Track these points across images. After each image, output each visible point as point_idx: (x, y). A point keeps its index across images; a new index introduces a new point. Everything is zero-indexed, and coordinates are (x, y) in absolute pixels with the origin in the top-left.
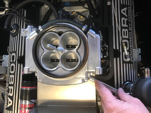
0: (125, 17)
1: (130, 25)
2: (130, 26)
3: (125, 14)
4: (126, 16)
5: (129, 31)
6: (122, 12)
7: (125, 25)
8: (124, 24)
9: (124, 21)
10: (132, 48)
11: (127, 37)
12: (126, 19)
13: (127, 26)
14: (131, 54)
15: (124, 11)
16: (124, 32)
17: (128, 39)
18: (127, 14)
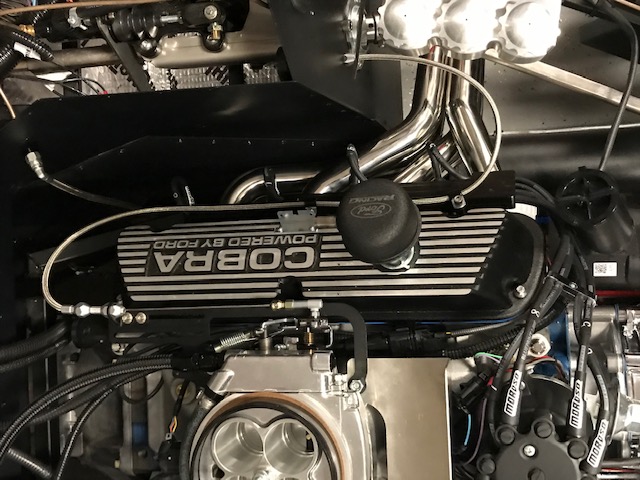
0: (184, 259)
1: (208, 243)
3: (174, 259)
5: (226, 247)
6: (167, 269)
7: (207, 258)
9: (194, 263)
12: (190, 254)
13: (210, 253)
14: (295, 242)
15: (167, 262)
16: (227, 264)
17: (250, 249)
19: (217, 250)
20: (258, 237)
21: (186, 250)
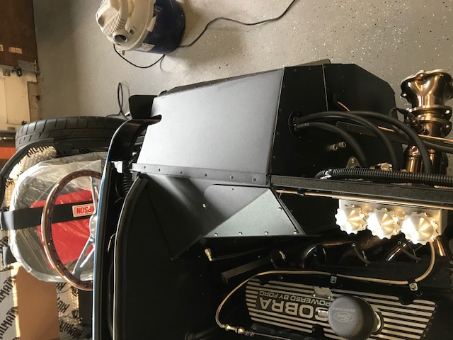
0: (271, 303)
1: (281, 296)
2: (284, 295)
3: (268, 302)
4: (270, 300)
5: (289, 301)
6: (265, 308)
7: (281, 305)
8: (279, 308)
9: (276, 307)
10: (312, 299)
11: (296, 305)
12: (274, 301)
13: (283, 302)
14: (320, 304)
15: (265, 304)
16: (289, 310)
17: (300, 304)
18: (267, 298)
19: (285, 301)
20: (304, 298)
21: (273, 298)
